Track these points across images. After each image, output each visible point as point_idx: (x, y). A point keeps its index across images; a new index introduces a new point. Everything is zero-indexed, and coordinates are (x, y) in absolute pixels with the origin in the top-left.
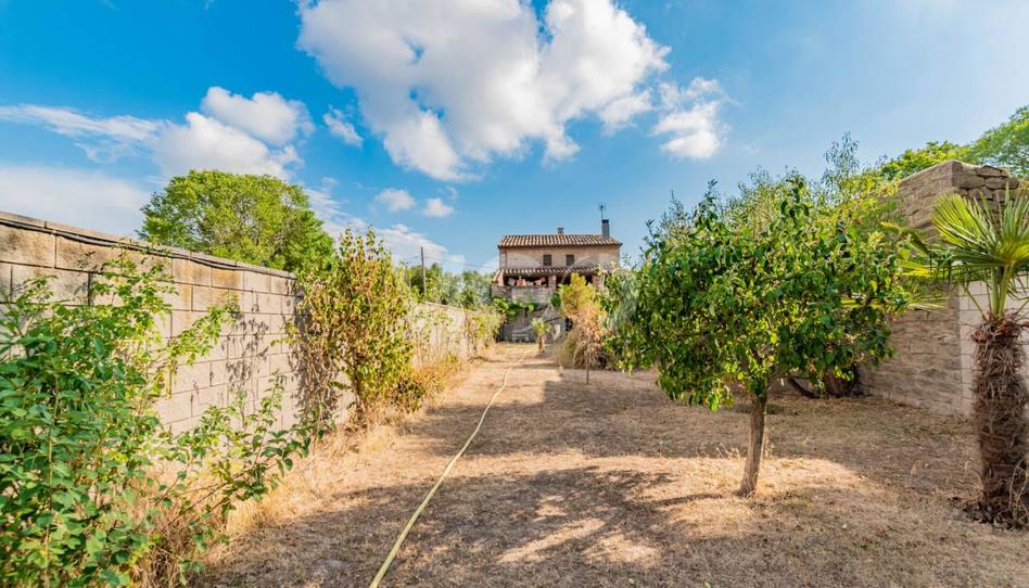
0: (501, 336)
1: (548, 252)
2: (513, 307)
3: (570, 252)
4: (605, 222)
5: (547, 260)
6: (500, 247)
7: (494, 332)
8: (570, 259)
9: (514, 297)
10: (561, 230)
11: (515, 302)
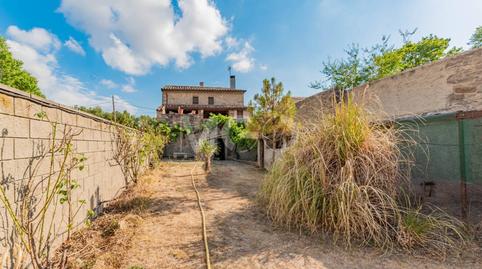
0: (166, 155)
1: (196, 95)
2: (174, 131)
3: (211, 95)
4: (232, 77)
5: (196, 100)
6: (162, 90)
7: (158, 151)
8: (211, 100)
9: (175, 123)
10: (202, 84)
11: (176, 127)
